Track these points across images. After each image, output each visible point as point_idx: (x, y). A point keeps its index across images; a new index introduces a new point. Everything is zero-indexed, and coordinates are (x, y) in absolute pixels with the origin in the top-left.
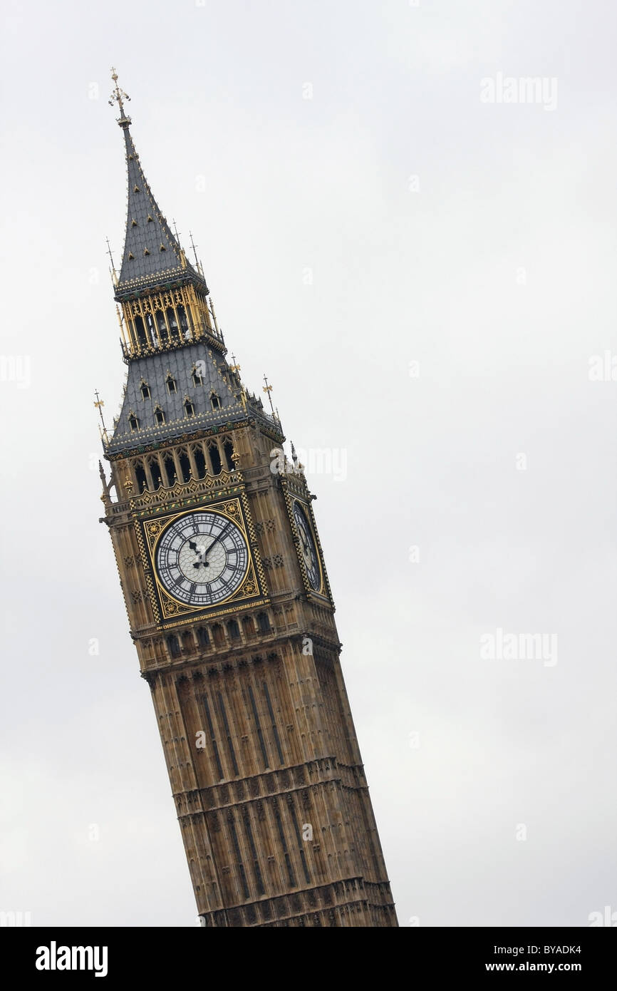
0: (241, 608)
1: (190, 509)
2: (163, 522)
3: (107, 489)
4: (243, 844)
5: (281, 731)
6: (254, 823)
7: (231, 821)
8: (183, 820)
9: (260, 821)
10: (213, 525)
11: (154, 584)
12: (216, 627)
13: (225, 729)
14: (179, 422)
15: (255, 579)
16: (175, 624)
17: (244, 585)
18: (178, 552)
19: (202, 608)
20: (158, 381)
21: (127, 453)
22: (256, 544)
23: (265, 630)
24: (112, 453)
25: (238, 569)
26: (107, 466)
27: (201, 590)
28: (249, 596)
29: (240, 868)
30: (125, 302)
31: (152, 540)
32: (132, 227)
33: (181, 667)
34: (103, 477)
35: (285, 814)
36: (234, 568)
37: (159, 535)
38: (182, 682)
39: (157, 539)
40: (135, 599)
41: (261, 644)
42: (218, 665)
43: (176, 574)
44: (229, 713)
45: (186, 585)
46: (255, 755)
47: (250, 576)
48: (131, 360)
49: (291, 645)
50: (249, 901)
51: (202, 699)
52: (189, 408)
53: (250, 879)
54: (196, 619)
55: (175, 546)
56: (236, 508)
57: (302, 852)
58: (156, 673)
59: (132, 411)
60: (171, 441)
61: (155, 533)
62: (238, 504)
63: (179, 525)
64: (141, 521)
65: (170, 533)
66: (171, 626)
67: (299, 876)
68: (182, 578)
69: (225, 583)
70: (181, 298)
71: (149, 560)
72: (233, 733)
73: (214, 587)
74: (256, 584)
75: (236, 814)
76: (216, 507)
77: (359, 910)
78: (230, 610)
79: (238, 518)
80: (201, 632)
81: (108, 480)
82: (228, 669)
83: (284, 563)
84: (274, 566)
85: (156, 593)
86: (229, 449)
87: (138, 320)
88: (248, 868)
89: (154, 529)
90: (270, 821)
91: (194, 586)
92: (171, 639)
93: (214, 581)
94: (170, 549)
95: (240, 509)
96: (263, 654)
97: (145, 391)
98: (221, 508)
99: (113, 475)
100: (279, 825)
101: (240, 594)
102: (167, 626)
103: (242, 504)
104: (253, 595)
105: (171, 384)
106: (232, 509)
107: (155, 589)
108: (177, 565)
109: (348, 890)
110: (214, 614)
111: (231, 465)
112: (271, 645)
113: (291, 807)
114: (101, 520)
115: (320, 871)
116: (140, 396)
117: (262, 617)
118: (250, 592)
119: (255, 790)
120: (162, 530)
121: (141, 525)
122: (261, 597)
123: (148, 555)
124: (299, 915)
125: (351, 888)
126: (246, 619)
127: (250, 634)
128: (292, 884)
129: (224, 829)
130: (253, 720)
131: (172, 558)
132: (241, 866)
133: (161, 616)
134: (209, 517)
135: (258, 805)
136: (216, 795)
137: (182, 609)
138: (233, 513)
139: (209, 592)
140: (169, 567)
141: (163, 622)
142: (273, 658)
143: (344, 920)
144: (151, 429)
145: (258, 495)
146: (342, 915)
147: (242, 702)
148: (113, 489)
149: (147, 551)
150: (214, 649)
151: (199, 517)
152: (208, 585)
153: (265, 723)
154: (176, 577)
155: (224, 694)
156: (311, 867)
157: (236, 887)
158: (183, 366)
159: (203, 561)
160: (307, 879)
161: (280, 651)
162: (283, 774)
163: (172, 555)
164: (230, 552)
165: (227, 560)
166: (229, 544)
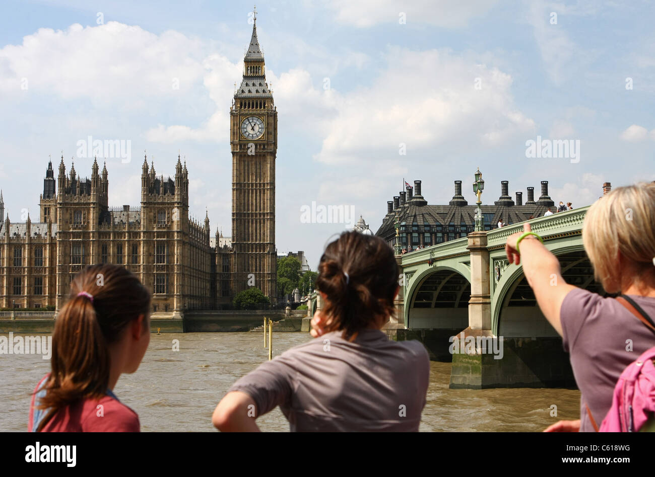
0: (260, 142)
1: (253, 115)
2: (245, 117)
3: (233, 106)
4: (246, 199)
5: (262, 174)
6: (250, 194)
8: (233, 190)
9: (252, 194)
10: (257, 121)
11: (240, 132)
13: (248, 170)
14: (254, 94)
17: (262, 137)
19: (250, 140)
20: (250, 83)
21: (239, 98)
22: (267, 128)
24: (236, 98)
25: (261, 133)
26: (234, 100)
27: (251, 135)
28: (262, 140)
29: (244, 203)
30: (246, 62)
32: (252, 44)
33: (241, 153)
34: (232, 103)
37: (243, 120)
38: (241, 156)
40: (233, 133)
44: (250, 167)
45: (247, 134)
46: (254, 178)
47: (263, 135)
48: (244, 77)
49: (269, 154)
50: (245, 212)
51: (244, 161)
52: (257, 91)
53: (246, 208)
54: (248, 142)
55: (247, 123)
58: (235, 153)
59: (242, 88)
62: (265, 117)
63: (249, 119)
64: (240, 115)
65: (246, 120)
68: (247, 131)
69: (257, 135)
70: (258, 65)
71: (240, 125)
72: (250, 171)
73: (254, 136)
75: (246, 191)
76: (259, 117)
78: (257, 142)
79: (263, 121)
80: (248, 145)
81: (234, 103)
82: (252, 156)
84: (270, 134)
85: (240, 134)
86: (265, 104)
87: (248, 67)
88: (246, 204)
89: (242, 118)
91: (249, 134)
92: (241, 146)
93: (255, 134)
95: (265, 119)
96: (262, 154)
97: (247, 85)
100: (256, 196)
101: (260, 139)
102: (240, 142)
105: (254, 85)
106: (263, 118)
108: (246, 128)
110: (253, 142)
111: (265, 107)
112: (265, 152)
114: (229, 113)
116: (245, 86)
117: (264, 145)
119: (252, 186)
122: (265, 141)
126: (260, 145)
127: (260, 149)
129: (243, 194)
130: (256, 170)
133: (239, 139)
134: (257, 119)
135: (252, 190)
136: (243, 185)
137: (245, 139)
139: (253, 136)
140: (244, 128)
142: (264, 155)
144: (246, 94)
145: (270, 116)
147: (254, 164)
148: (234, 106)
149: (240, 123)
151: (254, 118)
153: (258, 171)
154: (245, 131)
157: (242, 208)
158: (257, 82)
159: (253, 129)
160: (260, 210)
161: (266, 154)
162: (260, 184)
163: (246, 125)
164: (259, 128)
165: (259, 130)
166: (260, 126)
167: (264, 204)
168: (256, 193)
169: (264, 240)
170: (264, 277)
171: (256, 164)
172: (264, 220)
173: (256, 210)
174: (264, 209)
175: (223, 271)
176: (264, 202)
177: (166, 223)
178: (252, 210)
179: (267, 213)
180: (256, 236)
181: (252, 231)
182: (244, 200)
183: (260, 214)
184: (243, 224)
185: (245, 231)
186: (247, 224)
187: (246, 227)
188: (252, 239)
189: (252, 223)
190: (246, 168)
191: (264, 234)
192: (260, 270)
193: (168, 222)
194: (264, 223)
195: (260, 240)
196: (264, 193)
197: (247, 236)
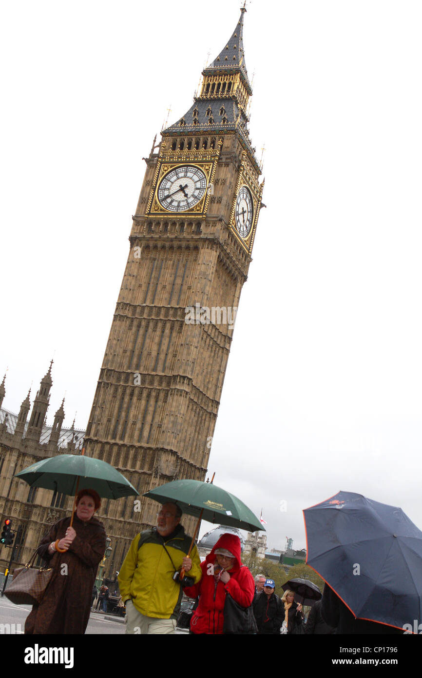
0: (190, 217)
1: (188, 163)
2: (171, 167)
3: (154, 147)
4: (140, 340)
5: (184, 287)
6: (150, 330)
7: (139, 326)
8: (116, 317)
9: (153, 331)
10: (195, 174)
11: (154, 195)
12: (174, 224)
15: (203, 204)
16: (154, 216)
17: (196, 206)
18: (172, 183)
19: (171, 212)
20: (203, 111)
21: (173, 134)
23: (197, 231)
24: (166, 133)
25: (197, 198)
27: (175, 204)
28: (197, 212)
30: (206, 76)
31: (163, 173)
32: (226, 49)
33: (149, 239)
34: (155, 141)
35: (167, 331)
36: (195, 197)
37: (167, 172)
38: (146, 248)
39: (165, 174)
41: (192, 238)
42: (167, 244)
43: (166, 193)
45: (169, 200)
47: (201, 203)
49: (207, 243)
53: (135, 360)
54: (165, 216)
55: (172, 180)
56: (210, 168)
57: (166, 354)
58: (136, 238)
59: (184, 119)
60: (194, 133)
61: (165, 171)
62: (211, 167)
63: (178, 170)
64: (161, 163)
65: (173, 173)
66: (152, 216)
67: (160, 367)
68: (168, 196)
69: (188, 203)
70: (232, 79)
71: (157, 183)
72: (160, 282)
73: (182, 204)
74: (202, 207)
75: (143, 323)
76: (200, 165)
77: (181, 395)
78: (184, 217)
79: (208, 173)
80: (166, 224)
82: (171, 247)
83: (222, 201)
84: (216, 202)
85: (152, 199)
87: (208, 85)
88: (136, 353)
89: (166, 169)
90: (158, 332)
91: (172, 201)
92: (150, 224)
93: (183, 201)
94: (169, 181)
95: (211, 169)
96: (192, 244)
97: (197, 113)
98: (202, 166)
99: (160, 143)
100: (162, 336)
101: (192, 210)
102: (150, 217)
103: (213, 166)
104: (199, 212)
106: (207, 168)
107: (153, 197)
108: (169, 189)
109: (180, 382)
110: (175, 217)
111: (217, 148)
112: (197, 240)
113: (172, 328)
114: (143, 159)
115: (171, 368)
116: (192, 115)
117: (199, 224)
118: (198, 210)
119: (158, 314)
120: (169, 170)
121: (161, 165)
122: (202, 214)
123: (157, 180)
124: (150, 387)
125: (182, 381)
126: (190, 224)
128: (155, 369)
129: (134, 329)
130: (172, 279)
132: (133, 352)
133: (150, 211)
134: (194, 169)
136: (138, 310)
137: (161, 210)
138: (207, 170)
139: (178, 206)
140: (165, 189)
141: (149, 214)
142: (196, 248)
143: (171, 398)
145: (223, 165)
146: (171, 394)
147: (171, 268)
148: (158, 148)
149: (158, 178)
150: (168, 235)
151: (190, 169)
152: (179, 202)
153: (179, 281)
154: (165, 195)
155: (164, 261)
156: (167, 364)
157: (126, 362)
159: (183, 190)
161: (200, 245)
163: (169, 183)
164: (197, 189)
165: (194, 192)
166: (198, 185)
167: (174, 356)
168: (163, 330)
171: (176, 267)
172: (166, 393)
175: (52, 504)
176: (175, 351)
178: (146, 368)
180: (142, 429)
181: (136, 416)
182: (135, 342)
183: (161, 379)
184: (119, 397)
185: (119, 416)
186: (126, 399)
187: (125, 405)
188: (132, 436)
189: (139, 399)
191: (159, 426)
194: (165, 400)
196: (179, 331)
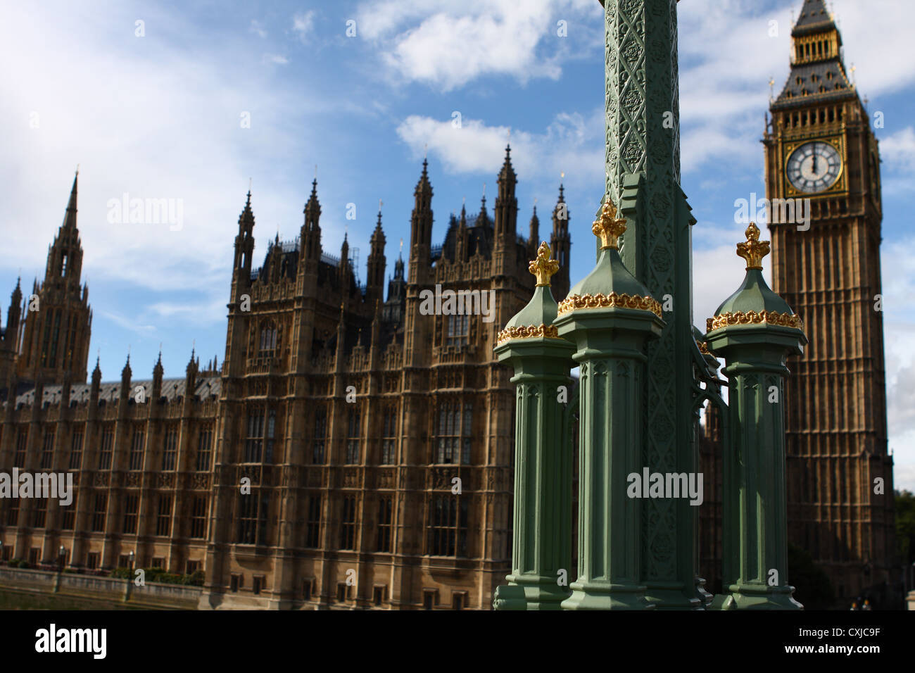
0: (831, 196)
1: (813, 141)
2: (795, 146)
3: (767, 126)
5: (841, 269)
6: (815, 317)
9: (818, 317)
10: (825, 150)
12: (814, 205)
13: (809, 263)
14: (814, 95)
15: (843, 181)
17: (835, 184)
18: (801, 163)
19: (809, 194)
20: (807, 77)
21: (782, 110)
22: (849, 163)
23: (843, 210)
24: (774, 109)
25: (834, 176)
26: (770, 116)
27: (810, 184)
28: (838, 190)
30: (796, 37)
31: (787, 154)
34: (766, 120)
35: (834, 316)
36: (831, 175)
37: (791, 151)
38: (789, 233)
39: (790, 154)
41: (839, 218)
42: (813, 227)
43: (797, 174)
44: (813, 254)
45: (802, 181)
46: (823, 280)
47: (840, 179)
48: (794, 67)
49: (857, 220)
51: (799, 245)
52: (823, 88)
55: (800, 159)
56: (839, 141)
58: (775, 226)
59: (789, 89)
60: (808, 105)
61: (789, 151)
63: (804, 148)
64: (783, 143)
65: (799, 152)
67: (835, 352)
68: (800, 177)
69: (825, 182)
70: (827, 38)
71: (784, 164)
72: (813, 266)
73: (818, 183)
74: (843, 184)
75: (806, 311)
76: (827, 140)
78: (824, 197)
79: (839, 147)
81: (769, 122)
84: (855, 176)
85: (784, 183)
86: (839, 111)
87: (801, 47)
89: (789, 148)
91: (806, 182)
93: (819, 180)
94: (797, 160)
95: (841, 143)
96: (839, 224)
97: (799, 81)
98: (830, 141)
99: (772, 121)
101: (832, 188)
103: (843, 140)
104: (840, 190)
105: (814, 77)
106: (836, 142)
107: (784, 180)
108: (799, 170)
109: (864, 364)
110: (815, 198)
111: (840, 118)
112: (844, 219)
113: (838, 312)
114: (761, 141)
116: (795, 83)
117: (842, 203)
118: (838, 188)
119: (819, 299)
120: (794, 150)
121: (783, 146)
122: (844, 191)
123: (783, 162)
127: (834, 212)
131: (797, 165)
133: (784, 195)
134: (821, 145)
135: (819, 308)
136: (796, 299)
137: (797, 193)
138: (837, 144)
139: (815, 186)
140: (795, 170)
141: (785, 198)
144: (798, 98)
145: (852, 136)
150: (812, 217)
151: (817, 145)
152: (814, 182)
154: (797, 176)
156: (843, 347)
158: (822, 71)
159: (815, 169)
160: (840, 354)
161: (849, 223)
162: (837, 293)
164: (830, 165)
165: (829, 170)
166: (831, 161)
167: (848, 339)
168: (829, 315)
169: (851, 425)
170: (853, 516)
171: (826, 247)
172: (850, 377)
173: (830, 355)
174: (849, 351)
176: (848, 333)
177: (468, 342)
178: (820, 355)
179: (858, 360)
180: (832, 416)
181: (822, 404)
183: (840, 363)
184: (799, 388)
187: (808, 395)
188: (823, 423)
189: (822, 386)
190: (804, 259)
191: (851, 411)
192: (844, 499)
193: (473, 339)
194: (850, 385)
195: (842, 426)
196: (848, 314)
197: (808, 416)
